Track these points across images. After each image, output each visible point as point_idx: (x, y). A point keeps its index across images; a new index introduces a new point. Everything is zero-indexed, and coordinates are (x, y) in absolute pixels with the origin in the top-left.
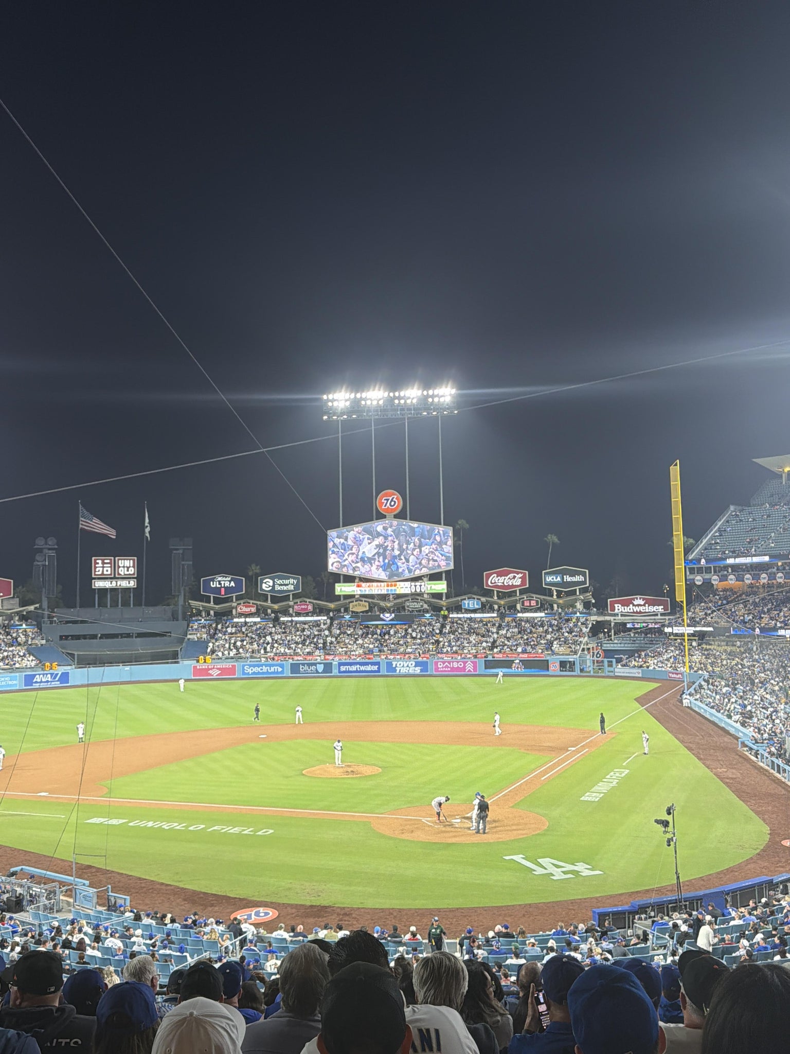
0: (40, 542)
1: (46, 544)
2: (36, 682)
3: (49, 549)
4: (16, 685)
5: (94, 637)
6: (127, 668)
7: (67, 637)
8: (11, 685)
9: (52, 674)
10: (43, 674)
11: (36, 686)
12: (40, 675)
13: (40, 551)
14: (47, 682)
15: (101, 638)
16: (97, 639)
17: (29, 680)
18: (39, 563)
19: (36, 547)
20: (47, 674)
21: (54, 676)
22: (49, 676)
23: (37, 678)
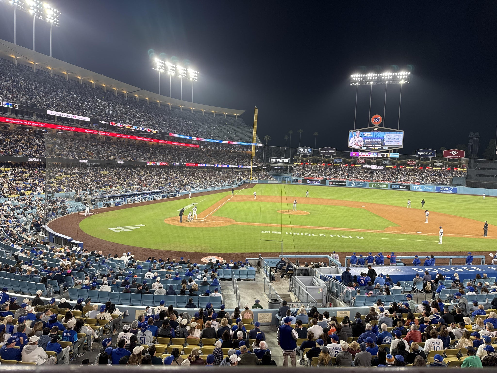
0: (472, 134)
1: (474, 135)
2: (441, 190)
3: (477, 137)
4: (432, 190)
5: (493, 176)
6: (487, 190)
7: (480, 175)
8: (430, 190)
9: (449, 188)
10: (445, 188)
11: (441, 192)
12: (443, 187)
13: (472, 138)
14: (446, 191)
15: (496, 177)
16: (494, 177)
17: (438, 189)
18: (470, 143)
19: (470, 136)
20: (446, 188)
21: (450, 189)
22: (447, 188)
23: (442, 189)
